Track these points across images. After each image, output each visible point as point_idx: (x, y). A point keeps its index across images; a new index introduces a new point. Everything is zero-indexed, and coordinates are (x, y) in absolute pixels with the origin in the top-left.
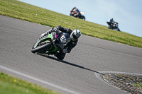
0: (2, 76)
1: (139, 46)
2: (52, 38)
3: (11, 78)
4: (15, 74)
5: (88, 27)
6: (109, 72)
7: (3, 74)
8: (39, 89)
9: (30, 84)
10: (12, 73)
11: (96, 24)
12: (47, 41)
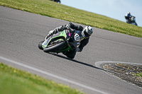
0: (2, 67)
1: (139, 36)
2: (66, 36)
3: (11, 68)
4: (15, 64)
5: (88, 17)
6: (109, 62)
7: (2, 65)
8: (39, 79)
9: (30, 75)
10: (12, 64)
11: (96, 14)
12: (60, 40)
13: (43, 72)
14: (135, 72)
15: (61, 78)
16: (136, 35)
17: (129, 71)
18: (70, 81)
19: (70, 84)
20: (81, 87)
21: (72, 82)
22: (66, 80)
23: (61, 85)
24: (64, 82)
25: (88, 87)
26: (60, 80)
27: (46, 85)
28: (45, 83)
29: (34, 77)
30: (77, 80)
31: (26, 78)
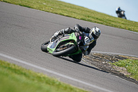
1: (115, 26)
12: (70, 43)
13: (22, 62)
14: (111, 61)
15: (39, 68)
16: (112, 26)
17: (105, 61)
18: (48, 70)
19: (48, 73)
20: (58, 76)
21: (51, 71)
22: (44, 69)
23: (39, 74)
24: (43, 71)
25: (65, 77)
26: (39, 69)
27: (25, 74)
28: (23, 72)
29: (13, 67)
30: (55, 69)
31: (5, 67)
